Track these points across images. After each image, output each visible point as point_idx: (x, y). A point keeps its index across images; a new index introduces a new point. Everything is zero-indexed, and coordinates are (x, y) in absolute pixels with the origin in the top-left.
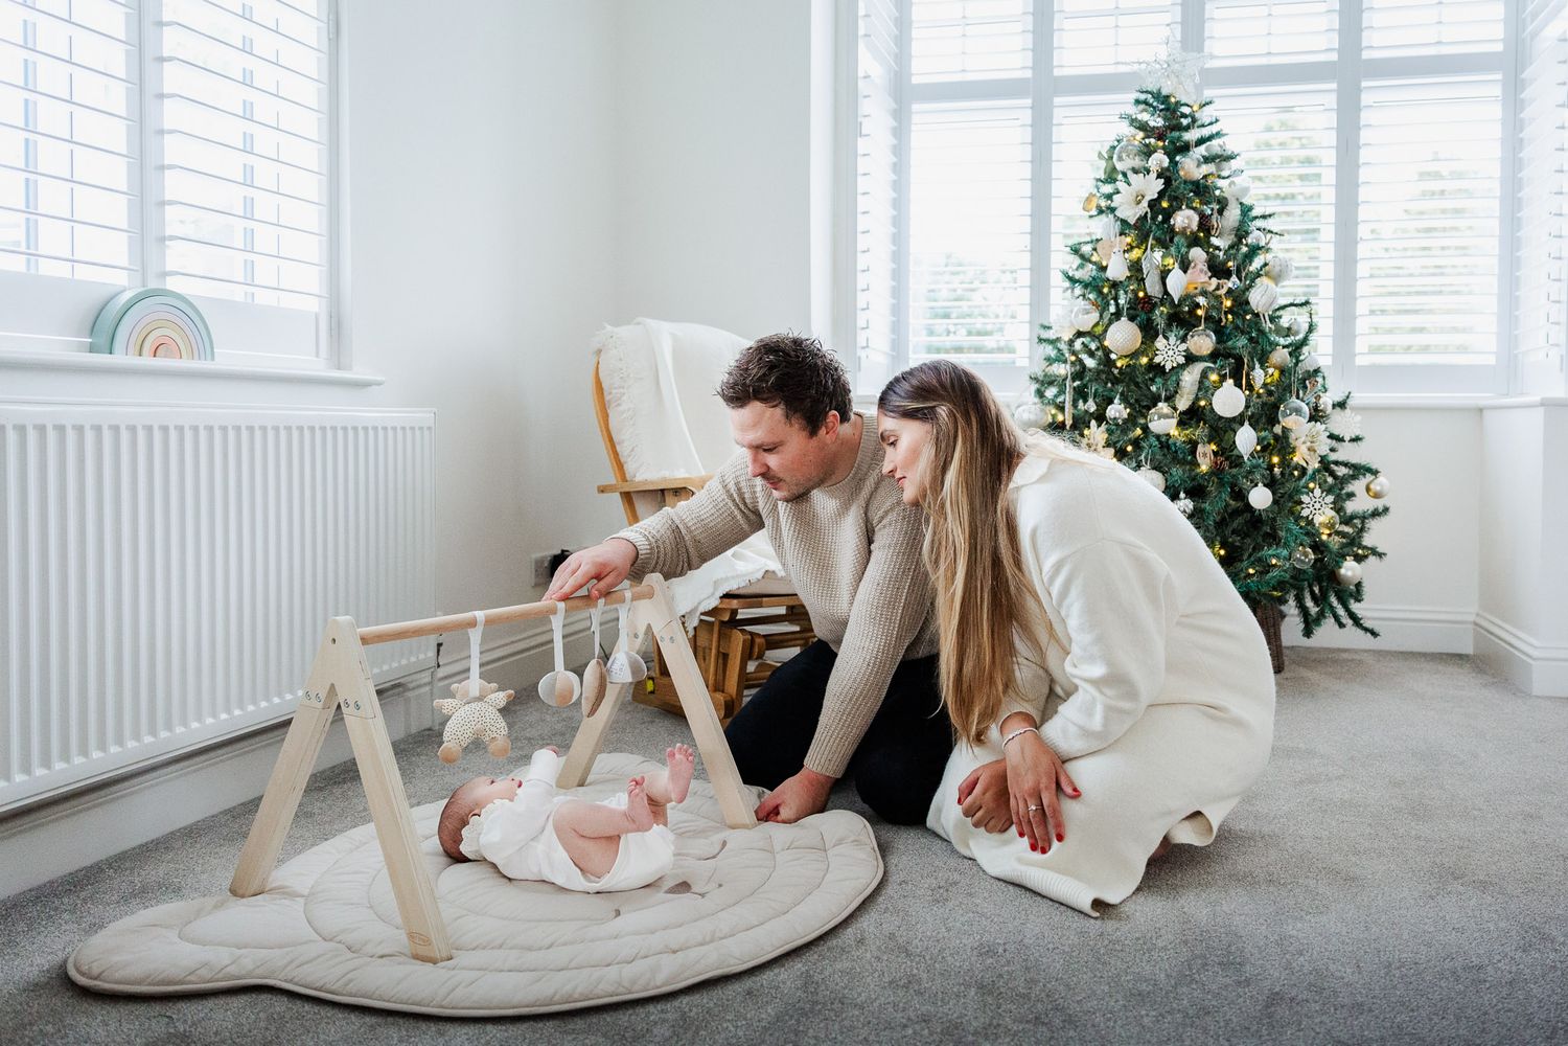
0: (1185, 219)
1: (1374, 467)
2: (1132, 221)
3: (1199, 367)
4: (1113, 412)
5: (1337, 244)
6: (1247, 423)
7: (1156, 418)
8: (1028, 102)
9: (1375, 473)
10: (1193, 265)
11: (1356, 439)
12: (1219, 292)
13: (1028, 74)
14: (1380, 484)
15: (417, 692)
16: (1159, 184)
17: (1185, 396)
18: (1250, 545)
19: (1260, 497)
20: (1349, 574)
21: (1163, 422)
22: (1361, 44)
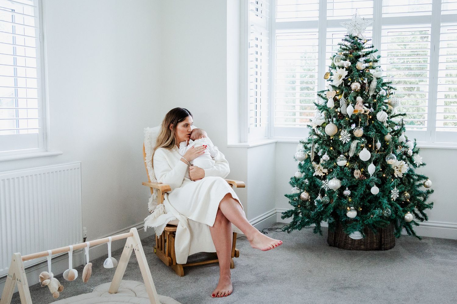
0: (356, 86)
1: (426, 176)
2: (337, 86)
3: (357, 141)
4: (324, 158)
5: (430, 85)
6: (372, 163)
7: (339, 160)
8: (317, 30)
9: (426, 178)
10: (357, 103)
11: (423, 165)
12: (366, 113)
13: (317, 19)
14: (428, 183)
15: (79, 253)
16: (346, 73)
17: (352, 152)
18: (374, 206)
19: (375, 190)
20: (408, 218)
21: (342, 162)
22: (441, 9)
